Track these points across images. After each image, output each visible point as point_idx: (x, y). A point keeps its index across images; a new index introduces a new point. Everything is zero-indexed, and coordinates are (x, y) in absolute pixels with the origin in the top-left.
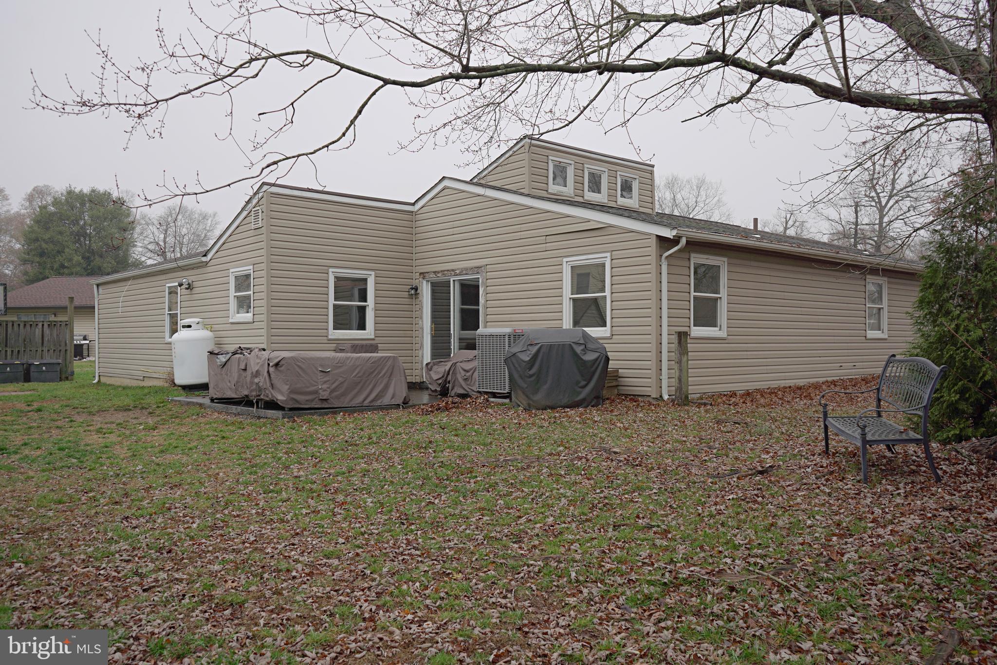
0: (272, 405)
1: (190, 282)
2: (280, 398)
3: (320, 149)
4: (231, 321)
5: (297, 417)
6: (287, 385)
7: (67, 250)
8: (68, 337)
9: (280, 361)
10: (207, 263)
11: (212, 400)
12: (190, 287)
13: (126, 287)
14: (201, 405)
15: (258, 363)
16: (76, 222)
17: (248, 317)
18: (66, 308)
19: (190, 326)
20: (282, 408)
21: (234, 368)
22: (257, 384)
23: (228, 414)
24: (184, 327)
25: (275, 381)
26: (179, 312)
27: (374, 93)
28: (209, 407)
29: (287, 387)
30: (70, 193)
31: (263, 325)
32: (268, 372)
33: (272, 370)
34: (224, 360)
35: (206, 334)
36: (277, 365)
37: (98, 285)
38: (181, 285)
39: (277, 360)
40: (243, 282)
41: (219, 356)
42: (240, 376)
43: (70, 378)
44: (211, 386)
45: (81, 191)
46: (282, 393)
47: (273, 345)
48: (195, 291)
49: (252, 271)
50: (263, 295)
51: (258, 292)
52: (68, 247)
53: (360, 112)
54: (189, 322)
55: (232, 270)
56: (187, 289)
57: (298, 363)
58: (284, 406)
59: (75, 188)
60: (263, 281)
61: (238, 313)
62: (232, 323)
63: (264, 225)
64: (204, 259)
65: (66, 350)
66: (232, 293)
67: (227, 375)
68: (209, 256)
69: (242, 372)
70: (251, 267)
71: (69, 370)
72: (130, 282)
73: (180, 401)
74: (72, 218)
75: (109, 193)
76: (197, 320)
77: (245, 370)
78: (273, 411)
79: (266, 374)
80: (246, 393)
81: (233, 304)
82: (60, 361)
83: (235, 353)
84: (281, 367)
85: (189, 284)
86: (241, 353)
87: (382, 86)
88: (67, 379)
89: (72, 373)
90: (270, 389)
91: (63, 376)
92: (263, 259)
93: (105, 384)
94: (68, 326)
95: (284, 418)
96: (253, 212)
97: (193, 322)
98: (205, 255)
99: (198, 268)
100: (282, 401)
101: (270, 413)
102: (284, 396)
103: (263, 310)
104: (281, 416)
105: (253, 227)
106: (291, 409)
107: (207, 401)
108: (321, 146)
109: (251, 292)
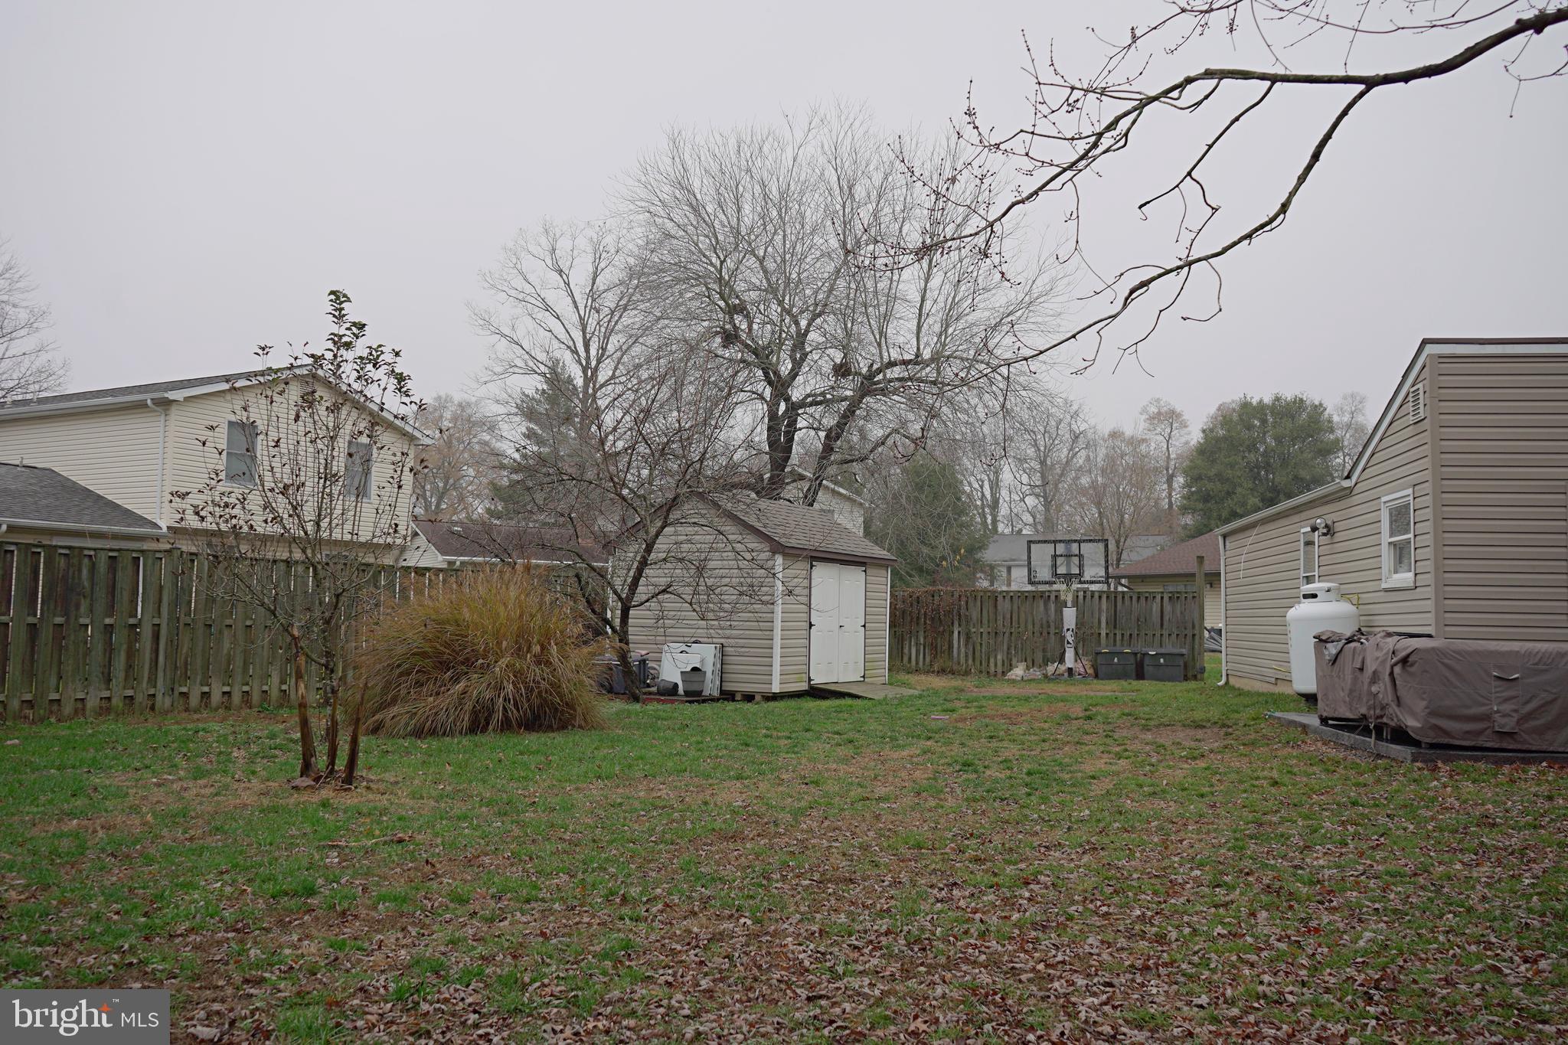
0: (1401, 736)
1: (1329, 523)
2: (1411, 723)
3: (1234, 244)
4: (1384, 586)
5: (1444, 762)
6: (1423, 699)
7: (1239, 490)
8: (1196, 615)
9: (1408, 656)
10: (1351, 489)
11: (1324, 721)
12: (1329, 531)
13: (1253, 536)
14: (1305, 728)
15: (1377, 658)
16: (1252, 448)
17: (1405, 578)
18: (1193, 575)
19: (1314, 596)
20: (1416, 743)
21: (1348, 664)
22: (1375, 695)
23: (1338, 745)
24: (1305, 596)
25: (1401, 692)
26: (1316, 573)
27: (1345, 113)
28: (1315, 731)
29: (1424, 703)
30: (1245, 405)
31: (1429, 592)
32: (1391, 674)
33: (1397, 670)
34: (1334, 651)
35: (1344, 608)
36: (1404, 661)
37: (1225, 537)
38: (1314, 529)
39: (1404, 654)
40: (1400, 518)
41: (1328, 645)
42: (1355, 680)
43: (1199, 676)
44: (1319, 697)
45: (1261, 401)
46: (1413, 714)
47: (1448, 629)
48: (1338, 537)
49: (1411, 498)
50: (1428, 540)
51: (1423, 534)
52: (1241, 485)
53: (1316, 157)
54: (1313, 589)
55: (1384, 499)
56: (1324, 534)
57: (1446, 661)
58: (1418, 738)
59: (1252, 398)
60: (1427, 513)
61: (1396, 572)
62: (1386, 590)
63: (1428, 415)
64: (1346, 484)
65: (1194, 635)
66: (1386, 538)
67: (1339, 677)
68: (1354, 478)
69: (1358, 673)
70: (1410, 491)
71: (1198, 665)
72: (1256, 531)
73: (1279, 718)
74: (1247, 443)
75: (1301, 400)
76: (1326, 585)
77: (1361, 669)
78: (1398, 747)
79: (1387, 678)
80: (1363, 710)
81: (1387, 557)
82: (1184, 651)
83: (1349, 640)
84: (1412, 665)
85: (1327, 526)
86: (1358, 641)
87: (1362, 95)
88: (1195, 678)
89: (1203, 670)
90: (1394, 706)
91: (1190, 674)
92: (1427, 475)
93: (1233, 688)
94: (1197, 599)
95: (1414, 760)
96: (1411, 395)
97: (1320, 589)
98: (1348, 477)
99: (1340, 499)
100: (1414, 729)
101: (1396, 749)
102: (1418, 720)
103: (1428, 566)
104: (1409, 757)
105: (1411, 419)
106: (1433, 746)
107: (1313, 721)
108: (1236, 239)
109: (1411, 536)
